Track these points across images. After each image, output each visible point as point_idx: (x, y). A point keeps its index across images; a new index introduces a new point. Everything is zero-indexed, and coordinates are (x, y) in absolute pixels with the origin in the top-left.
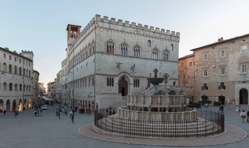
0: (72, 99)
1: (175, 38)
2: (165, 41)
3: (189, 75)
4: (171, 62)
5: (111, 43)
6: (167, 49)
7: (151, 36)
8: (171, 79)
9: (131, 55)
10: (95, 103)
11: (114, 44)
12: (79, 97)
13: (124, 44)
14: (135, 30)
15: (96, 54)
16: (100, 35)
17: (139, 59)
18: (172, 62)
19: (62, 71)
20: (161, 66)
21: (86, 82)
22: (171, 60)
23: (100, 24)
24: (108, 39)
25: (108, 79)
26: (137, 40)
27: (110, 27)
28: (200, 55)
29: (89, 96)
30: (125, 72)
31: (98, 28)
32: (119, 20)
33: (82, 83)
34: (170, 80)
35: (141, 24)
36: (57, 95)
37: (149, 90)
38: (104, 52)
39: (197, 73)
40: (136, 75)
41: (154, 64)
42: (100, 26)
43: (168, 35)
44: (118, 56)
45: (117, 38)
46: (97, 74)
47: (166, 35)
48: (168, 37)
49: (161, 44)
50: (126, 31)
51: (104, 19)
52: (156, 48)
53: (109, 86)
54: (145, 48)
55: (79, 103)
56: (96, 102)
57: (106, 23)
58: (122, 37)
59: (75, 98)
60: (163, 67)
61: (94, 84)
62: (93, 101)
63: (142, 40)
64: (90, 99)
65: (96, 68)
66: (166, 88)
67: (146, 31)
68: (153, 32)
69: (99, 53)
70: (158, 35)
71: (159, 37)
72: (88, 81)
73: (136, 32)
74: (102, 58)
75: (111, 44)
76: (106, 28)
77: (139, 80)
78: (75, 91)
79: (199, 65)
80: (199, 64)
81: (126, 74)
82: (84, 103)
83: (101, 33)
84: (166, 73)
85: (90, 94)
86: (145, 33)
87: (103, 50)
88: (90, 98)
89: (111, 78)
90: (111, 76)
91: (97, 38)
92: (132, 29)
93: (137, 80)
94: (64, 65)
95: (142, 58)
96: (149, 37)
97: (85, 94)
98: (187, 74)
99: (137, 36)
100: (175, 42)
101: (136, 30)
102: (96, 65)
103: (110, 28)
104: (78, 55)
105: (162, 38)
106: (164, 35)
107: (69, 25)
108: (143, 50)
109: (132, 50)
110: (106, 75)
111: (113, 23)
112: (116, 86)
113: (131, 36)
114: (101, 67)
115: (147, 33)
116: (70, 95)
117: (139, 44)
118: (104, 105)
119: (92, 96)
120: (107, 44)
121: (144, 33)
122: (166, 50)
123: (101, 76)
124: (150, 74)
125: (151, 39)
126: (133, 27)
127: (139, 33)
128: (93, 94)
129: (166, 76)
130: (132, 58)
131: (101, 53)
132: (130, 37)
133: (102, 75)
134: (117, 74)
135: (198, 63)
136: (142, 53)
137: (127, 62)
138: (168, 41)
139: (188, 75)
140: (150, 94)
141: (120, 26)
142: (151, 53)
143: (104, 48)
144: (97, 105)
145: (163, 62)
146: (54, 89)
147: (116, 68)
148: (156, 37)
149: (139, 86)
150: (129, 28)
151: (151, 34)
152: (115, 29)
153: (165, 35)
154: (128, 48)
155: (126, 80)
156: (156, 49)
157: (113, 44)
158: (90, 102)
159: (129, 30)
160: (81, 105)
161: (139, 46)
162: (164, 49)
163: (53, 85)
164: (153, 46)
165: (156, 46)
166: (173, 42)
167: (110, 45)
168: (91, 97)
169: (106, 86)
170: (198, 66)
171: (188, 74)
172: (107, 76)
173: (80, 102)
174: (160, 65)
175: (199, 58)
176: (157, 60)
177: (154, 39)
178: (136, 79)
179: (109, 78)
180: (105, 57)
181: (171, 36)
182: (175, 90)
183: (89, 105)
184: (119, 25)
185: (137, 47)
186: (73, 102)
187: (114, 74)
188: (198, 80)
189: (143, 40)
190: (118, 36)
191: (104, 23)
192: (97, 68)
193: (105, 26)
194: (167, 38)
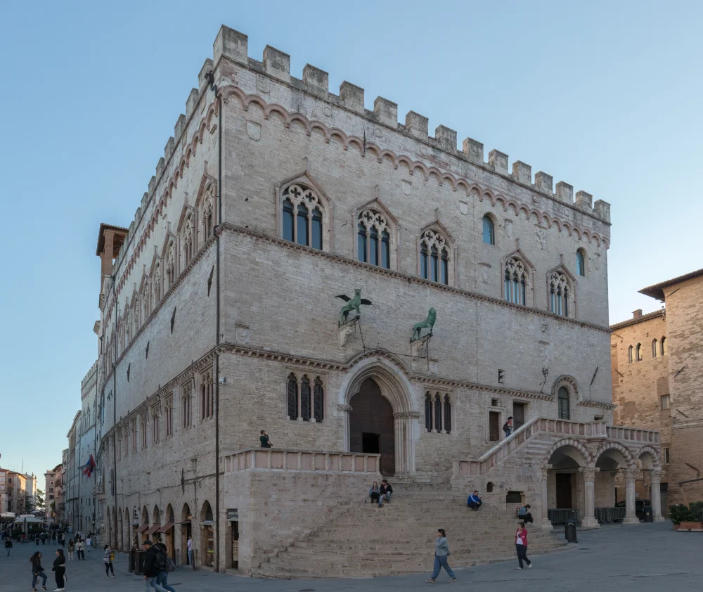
0: (111, 512)
1: (594, 224)
2: (554, 228)
3: (629, 397)
4: (583, 325)
5: (307, 192)
6: (566, 265)
7: (496, 193)
8: (588, 403)
9: (411, 272)
10: (223, 510)
11: (324, 201)
12: (137, 495)
13: (375, 212)
14: (424, 151)
15: (224, 237)
16: (245, 137)
17: (446, 296)
18: (585, 329)
19: (81, 416)
20: (544, 337)
21: (169, 411)
22: (581, 319)
23: (248, 82)
24: (293, 169)
25: (292, 380)
26: (437, 205)
27: (302, 111)
28: (691, 307)
29: (183, 481)
30: (380, 352)
31: (234, 101)
32: (346, 85)
33: (150, 423)
34: (582, 408)
35: (452, 131)
36: (67, 506)
37: (513, 445)
38: (270, 234)
39: (680, 386)
40: (434, 368)
41: (515, 327)
42: (248, 92)
43: (567, 206)
44: (344, 266)
45: (336, 173)
46: (230, 347)
47: (557, 205)
48: (567, 212)
49: (537, 238)
50: (382, 148)
51: (268, 62)
52: (517, 255)
53: (300, 418)
54: (474, 247)
55: (135, 522)
56: (227, 503)
57: (277, 85)
58: (361, 174)
59: (122, 504)
60: (552, 344)
61: (210, 408)
62: (207, 504)
63: (458, 208)
64: (189, 496)
65: (222, 313)
66: (586, 436)
67: (474, 168)
68: (503, 177)
69: (237, 230)
70: (525, 197)
71: (531, 207)
72: (178, 405)
73: (428, 164)
74: (257, 264)
75: (307, 200)
76: (277, 111)
77: (447, 398)
78: (122, 473)
79: (689, 350)
80: (688, 346)
81: (387, 362)
82: (157, 522)
83: (253, 130)
84: (566, 373)
85: (189, 465)
86: (471, 174)
87: (264, 225)
88: (190, 488)
89: (312, 377)
90: (312, 363)
91: (230, 154)
92: (410, 144)
93: (438, 396)
94: (89, 391)
95: (461, 292)
96: (487, 201)
97: (162, 472)
98: (618, 398)
99: (433, 181)
100: (594, 241)
101: (430, 151)
102: (222, 295)
103: (298, 113)
104: (131, 307)
105: (541, 211)
106: (550, 202)
107: (104, 227)
108: (463, 255)
109: (412, 246)
110: (283, 359)
111: (316, 93)
112: (339, 419)
113: (407, 177)
114: (255, 309)
115: (477, 176)
116: (104, 493)
117: (444, 221)
118: (274, 519)
119: (200, 475)
120: (284, 198)
121: (466, 176)
122: (561, 271)
123: (256, 360)
124: (500, 372)
125: (498, 212)
126: (415, 133)
127: (443, 171)
128: (207, 466)
129: (564, 389)
130: (414, 285)
131: (249, 233)
132: (404, 180)
133: (261, 355)
134: (340, 356)
135: (686, 341)
136: (461, 269)
137: (391, 304)
138: (565, 231)
139: (622, 399)
140: (518, 461)
141: (350, 114)
142: (498, 273)
143: (272, 211)
144: (235, 525)
145: (549, 320)
146: (62, 487)
147: (336, 327)
148: (519, 202)
149: (448, 429)
150: (397, 135)
151: (499, 186)
152: (329, 124)
153: (554, 200)
154: (393, 231)
155: (385, 393)
156: (516, 258)
157: (315, 203)
158: (192, 511)
159: (397, 144)
160: (148, 528)
161: (444, 229)
162: (554, 263)
163: (57, 476)
164: (505, 244)
165: (518, 245)
166: (585, 238)
167: (303, 204)
168: (196, 481)
169: (281, 415)
170: (685, 355)
171: (622, 396)
172: (289, 364)
173: (140, 516)
174: (540, 336)
175: (688, 317)
176: (524, 309)
177: (510, 213)
178: (433, 394)
179: (299, 376)
180: (276, 263)
181: (579, 211)
182: (620, 448)
183: (183, 525)
184: (345, 109)
185: (435, 237)
186: (113, 523)
187: (324, 357)
188: (686, 413)
189: (464, 208)
190: (343, 167)
191: (267, 81)
192: (231, 313)
193: (274, 101)
194: (562, 218)
